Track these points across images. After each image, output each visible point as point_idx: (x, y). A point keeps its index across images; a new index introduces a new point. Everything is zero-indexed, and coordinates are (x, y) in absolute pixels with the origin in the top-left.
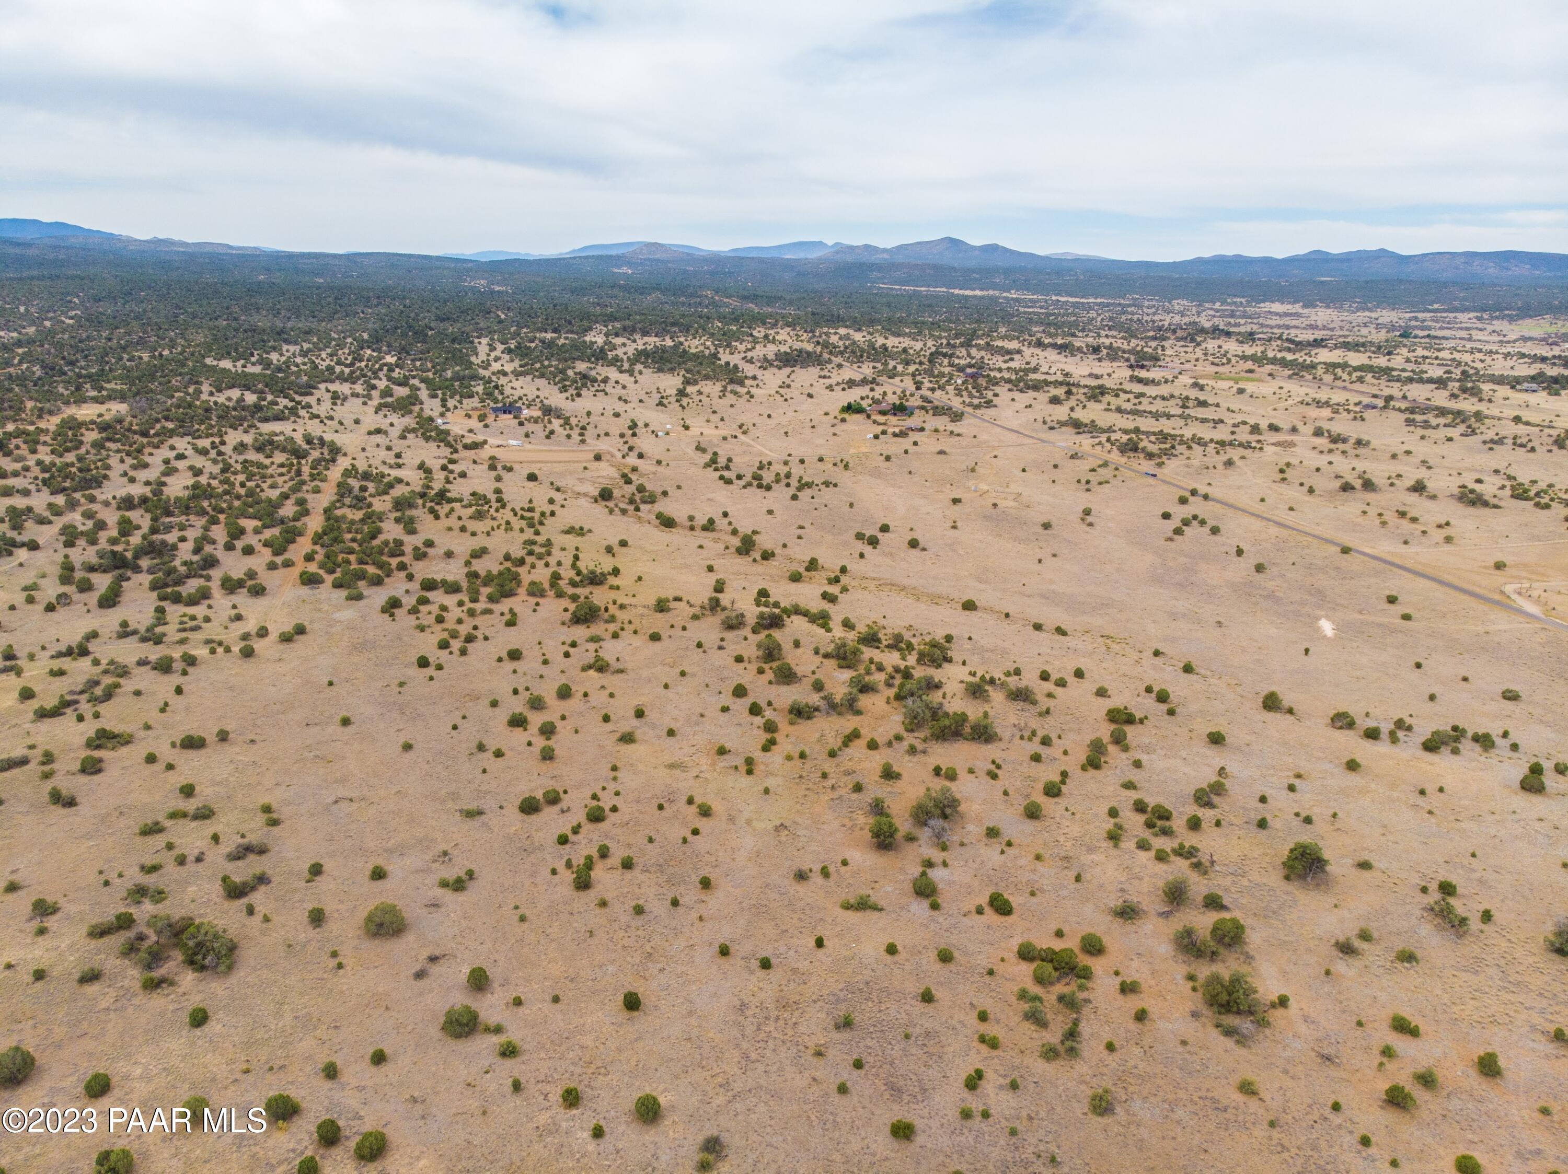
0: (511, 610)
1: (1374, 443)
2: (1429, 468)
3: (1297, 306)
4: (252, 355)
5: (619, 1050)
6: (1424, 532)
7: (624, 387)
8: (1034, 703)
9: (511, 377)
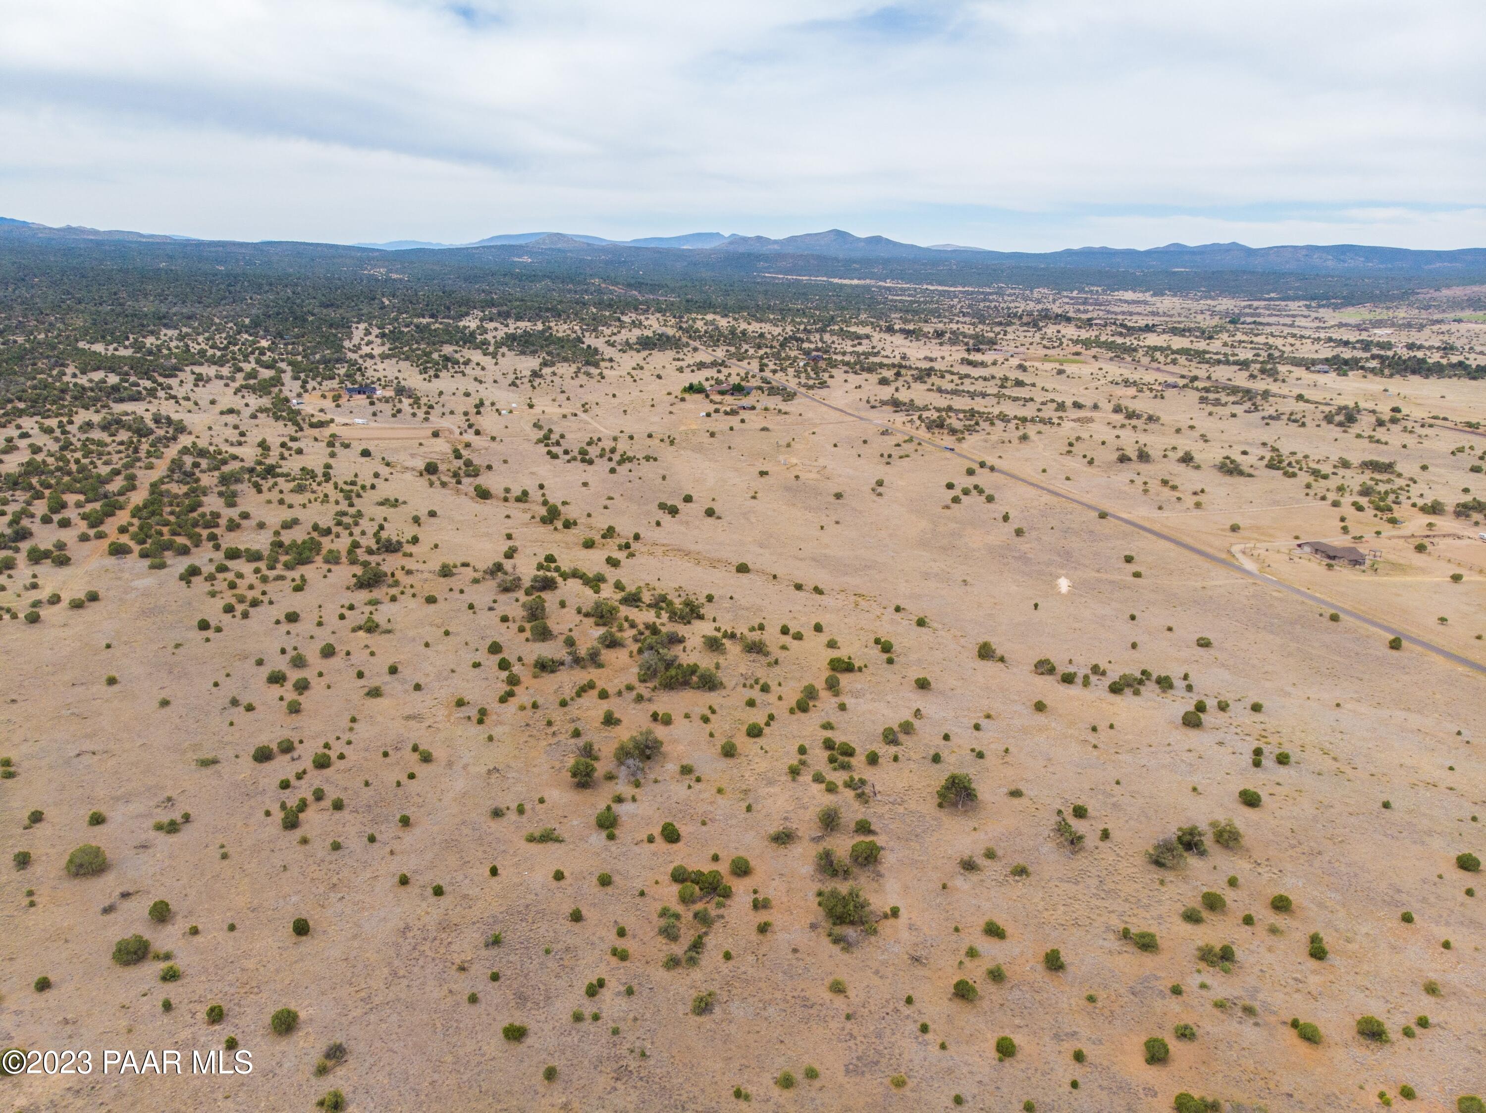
0: (302, 576)
1: (1164, 418)
2: (1206, 441)
3: (1147, 294)
4: (128, 338)
5: (278, 971)
6: (1179, 499)
7: (483, 369)
8: (767, 654)
9: (378, 360)
